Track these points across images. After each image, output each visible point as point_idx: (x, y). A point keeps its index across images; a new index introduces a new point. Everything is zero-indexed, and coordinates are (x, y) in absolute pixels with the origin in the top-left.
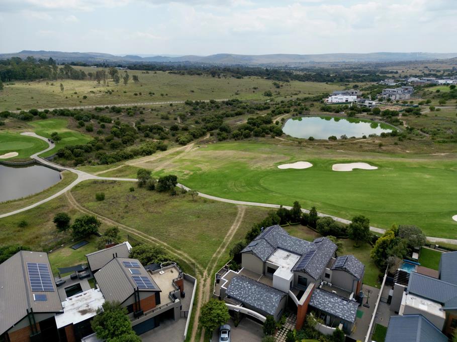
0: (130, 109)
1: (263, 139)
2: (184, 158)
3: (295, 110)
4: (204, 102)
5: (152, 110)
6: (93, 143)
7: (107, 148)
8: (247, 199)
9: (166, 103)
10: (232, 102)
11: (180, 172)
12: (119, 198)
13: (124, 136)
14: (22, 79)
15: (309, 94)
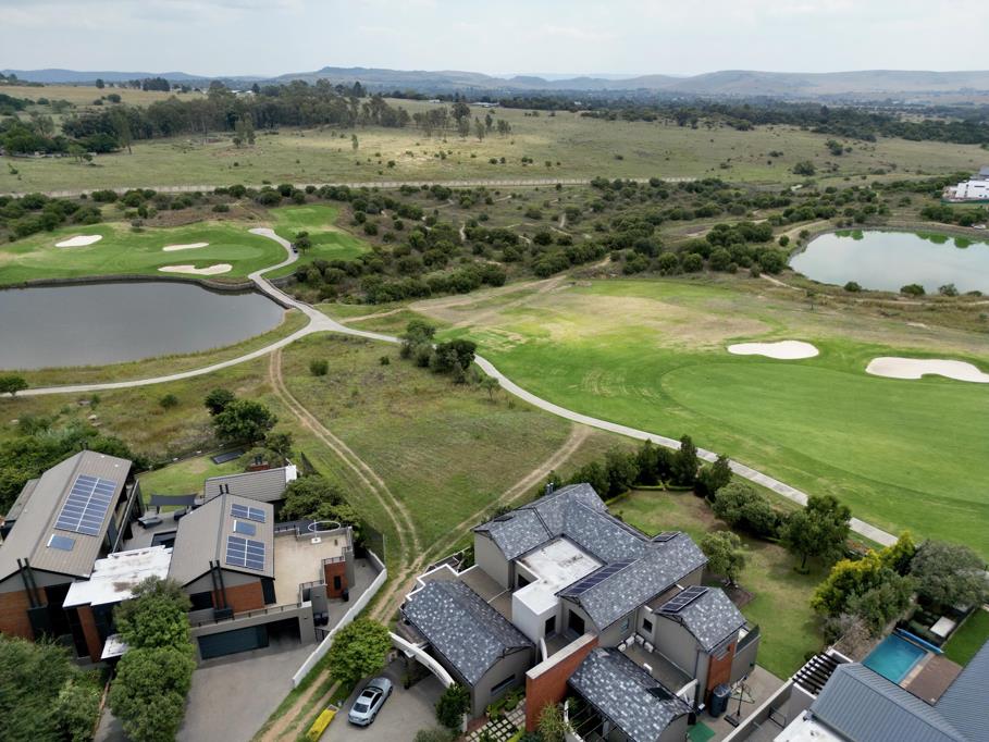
0: (469, 192)
1: (730, 277)
2: (529, 306)
3: (849, 213)
4: (635, 183)
5: (514, 196)
6: (366, 260)
7: (391, 271)
8: (606, 415)
9: (549, 182)
10: (704, 186)
11: (500, 335)
12: (352, 375)
13: (432, 248)
14: (293, 124)
15: (919, 172)
